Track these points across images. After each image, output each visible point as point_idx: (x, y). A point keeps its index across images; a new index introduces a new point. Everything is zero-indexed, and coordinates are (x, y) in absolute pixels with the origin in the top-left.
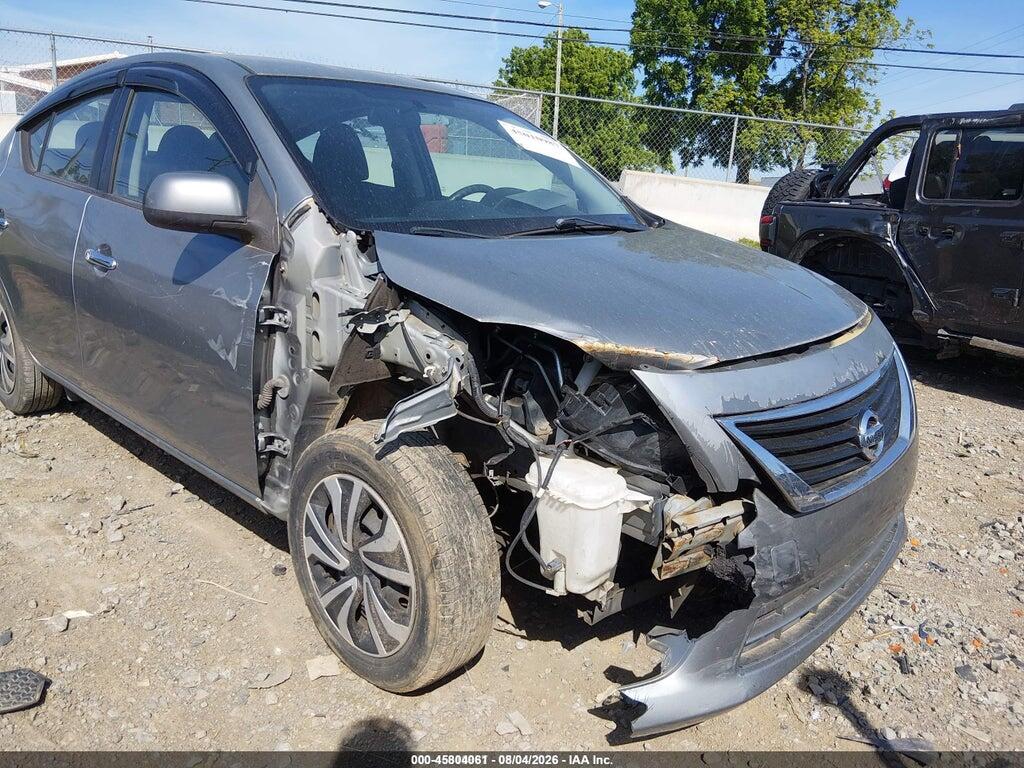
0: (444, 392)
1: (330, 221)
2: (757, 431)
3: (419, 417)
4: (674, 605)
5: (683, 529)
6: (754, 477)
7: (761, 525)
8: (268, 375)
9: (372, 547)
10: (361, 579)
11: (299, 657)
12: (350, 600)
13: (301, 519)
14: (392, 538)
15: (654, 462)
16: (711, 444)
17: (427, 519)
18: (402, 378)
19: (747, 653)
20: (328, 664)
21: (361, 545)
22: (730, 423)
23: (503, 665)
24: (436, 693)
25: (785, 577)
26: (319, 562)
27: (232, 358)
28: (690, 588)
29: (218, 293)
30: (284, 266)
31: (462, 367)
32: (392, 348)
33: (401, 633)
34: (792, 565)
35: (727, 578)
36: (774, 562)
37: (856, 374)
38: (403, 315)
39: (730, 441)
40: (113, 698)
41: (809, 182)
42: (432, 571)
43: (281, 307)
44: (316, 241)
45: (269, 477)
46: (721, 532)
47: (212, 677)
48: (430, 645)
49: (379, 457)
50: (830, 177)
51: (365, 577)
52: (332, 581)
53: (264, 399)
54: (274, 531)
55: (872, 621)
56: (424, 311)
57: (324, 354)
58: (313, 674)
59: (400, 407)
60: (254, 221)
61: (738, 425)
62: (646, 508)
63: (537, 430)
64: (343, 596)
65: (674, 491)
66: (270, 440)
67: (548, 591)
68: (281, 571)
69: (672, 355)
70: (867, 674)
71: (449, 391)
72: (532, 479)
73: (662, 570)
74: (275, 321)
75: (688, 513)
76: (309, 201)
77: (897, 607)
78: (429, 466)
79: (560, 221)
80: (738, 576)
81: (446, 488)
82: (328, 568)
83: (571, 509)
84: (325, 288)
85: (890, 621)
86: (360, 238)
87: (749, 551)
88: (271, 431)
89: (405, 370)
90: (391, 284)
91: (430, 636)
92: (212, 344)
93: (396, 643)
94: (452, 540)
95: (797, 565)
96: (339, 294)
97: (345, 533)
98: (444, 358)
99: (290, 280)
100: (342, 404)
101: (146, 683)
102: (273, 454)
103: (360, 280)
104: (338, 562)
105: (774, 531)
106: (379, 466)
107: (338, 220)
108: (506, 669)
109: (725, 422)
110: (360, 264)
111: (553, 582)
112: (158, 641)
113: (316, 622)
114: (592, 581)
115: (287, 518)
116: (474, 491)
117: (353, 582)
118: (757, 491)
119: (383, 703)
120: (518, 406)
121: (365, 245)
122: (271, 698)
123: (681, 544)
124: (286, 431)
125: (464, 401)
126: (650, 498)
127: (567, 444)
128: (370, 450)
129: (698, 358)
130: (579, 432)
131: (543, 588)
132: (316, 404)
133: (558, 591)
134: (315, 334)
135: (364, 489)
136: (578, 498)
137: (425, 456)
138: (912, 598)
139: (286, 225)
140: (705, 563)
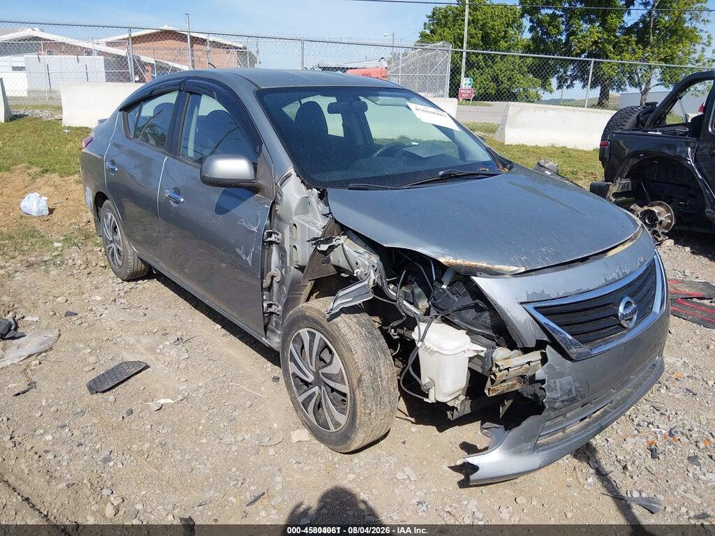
0: (365, 286)
1: (302, 182)
2: (547, 311)
3: (351, 299)
4: (502, 411)
5: (501, 368)
6: (546, 339)
7: (550, 366)
8: (269, 269)
9: (326, 370)
10: (320, 388)
11: (287, 430)
12: (315, 398)
13: (287, 352)
14: (337, 366)
15: (487, 328)
16: (519, 319)
17: (355, 356)
18: (343, 275)
19: (542, 441)
20: (303, 435)
21: (320, 368)
22: (530, 307)
23: (402, 440)
24: (362, 454)
25: (566, 397)
26: (297, 377)
27: (249, 259)
28: (511, 401)
29: (242, 222)
30: (278, 207)
31: (376, 271)
32: (337, 258)
33: (343, 419)
34: (570, 390)
35: (530, 397)
36: (558, 388)
37: (621, 274)
38: (343, 240)
39: (531, 317)
40: (188, 448)
41: (636, 116)
42: (358, 386)
43: (276, 231)
44: (295, 194)
45: (269, 326)
46: (527, 370)
47: (239, 439)
48: (358, 427)
49: (329, 320)
50: (651, 111)
51: (323, 387)
52: (305, 387)
53: (266, 283)
54: (273, 356)
55: (639, 425)
56: (355, 237)
57: (299, 259)
58: (295, 439)
59: (341, 293)
60: (261, 182)
61: (536, 308)
62: (482, 354)
63: (420, 306)
64: (311, 397)
65: (498, 345)
66: (270, 306)
67: (425, 400)
68: (276, 379)
69: (497, 267)
70: (628, 457)
71: (368, 285)
72: (415, 335)
73: (491, 391)
74: (273, 238)
75: (506, 359)
76: (291, 170)
77: (658, 417)
78: (357, 326)
79: (441, 173)
80: (535, 395)
81: (367, 339)
82: (302, 381)
83: (437, 354)
84: (300, 221)
85: (651, 426)
86: (319, 192)
87: (543, 382)
88: (270, 300)
89: (344, 271)
90: (336, 222)
91: (358, 421)
92: (238, 250)
93: (340, 424)
94: (370, 368)
95: (574, 391)
96: (308, 226)
97: (311, 362)
98: (366, 265)
99: (281, 215)
100: (309, 285)
101: (205, 441)
102: (271, 313)
103: (319, 217)
104: (308, 377)
105: (558, 370)
106: (329, 326)
107: (308, 181)
108: (404, 443)
109: (527, 306)
110: (320, 207)
111: (428, 394)
112: (210, 417)
113: (296, 411)
114: (450, 395)
115: (280, 350)
116: (383, 340)
117: (316, 389)
118: (548, 346)
119: (333, 458)
120: (409, 291)
121: (322, 196)
122: (271, 451)
123: (501, 377)
124: (279, 301)
125: (377, 289)
126: (485, 349)
127: (436, 316)
128: (324, 316)
129: (513, 268)
130: (442, 310)
131: (422, 398)
132: (295, 286)
133: (431, 400)
134: (295, 247)
135: (321, 338)
136: (441, 348)
137: (355, 320)
138: (669, 412)
139: (278, 184)
140: (518, 387)
